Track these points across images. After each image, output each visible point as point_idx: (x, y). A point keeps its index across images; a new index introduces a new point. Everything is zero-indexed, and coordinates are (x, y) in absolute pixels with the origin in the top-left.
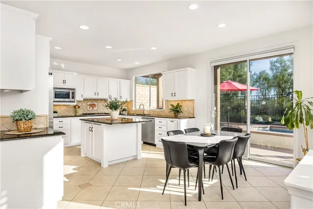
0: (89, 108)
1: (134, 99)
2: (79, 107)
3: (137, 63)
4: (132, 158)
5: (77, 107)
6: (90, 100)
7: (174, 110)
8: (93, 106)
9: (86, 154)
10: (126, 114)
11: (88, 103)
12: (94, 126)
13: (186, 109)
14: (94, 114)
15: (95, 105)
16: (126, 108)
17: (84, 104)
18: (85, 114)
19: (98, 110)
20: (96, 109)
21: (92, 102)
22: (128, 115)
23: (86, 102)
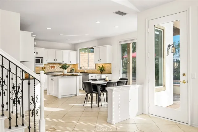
0: (51, 69)
1: (79, 63)
2: (45, 68)
3: (80, 41)
4: (74, 95)
5: (44, 68)
6: (52, 64)
7: (100, 70)
8: (53, 67)
9: (50, 93)
10: (74, 72)
11: (51, 66)
12: (54, 78)
13: (107, 69)
14: (54, 72)
15: (54, 66)
16: (74, 68)
17: (48, 66)
18: (49, 72)
19: (57, 70)
20: (55, 69)
21: (53, 65)
22: (75, 73)
23: (49, 65)
